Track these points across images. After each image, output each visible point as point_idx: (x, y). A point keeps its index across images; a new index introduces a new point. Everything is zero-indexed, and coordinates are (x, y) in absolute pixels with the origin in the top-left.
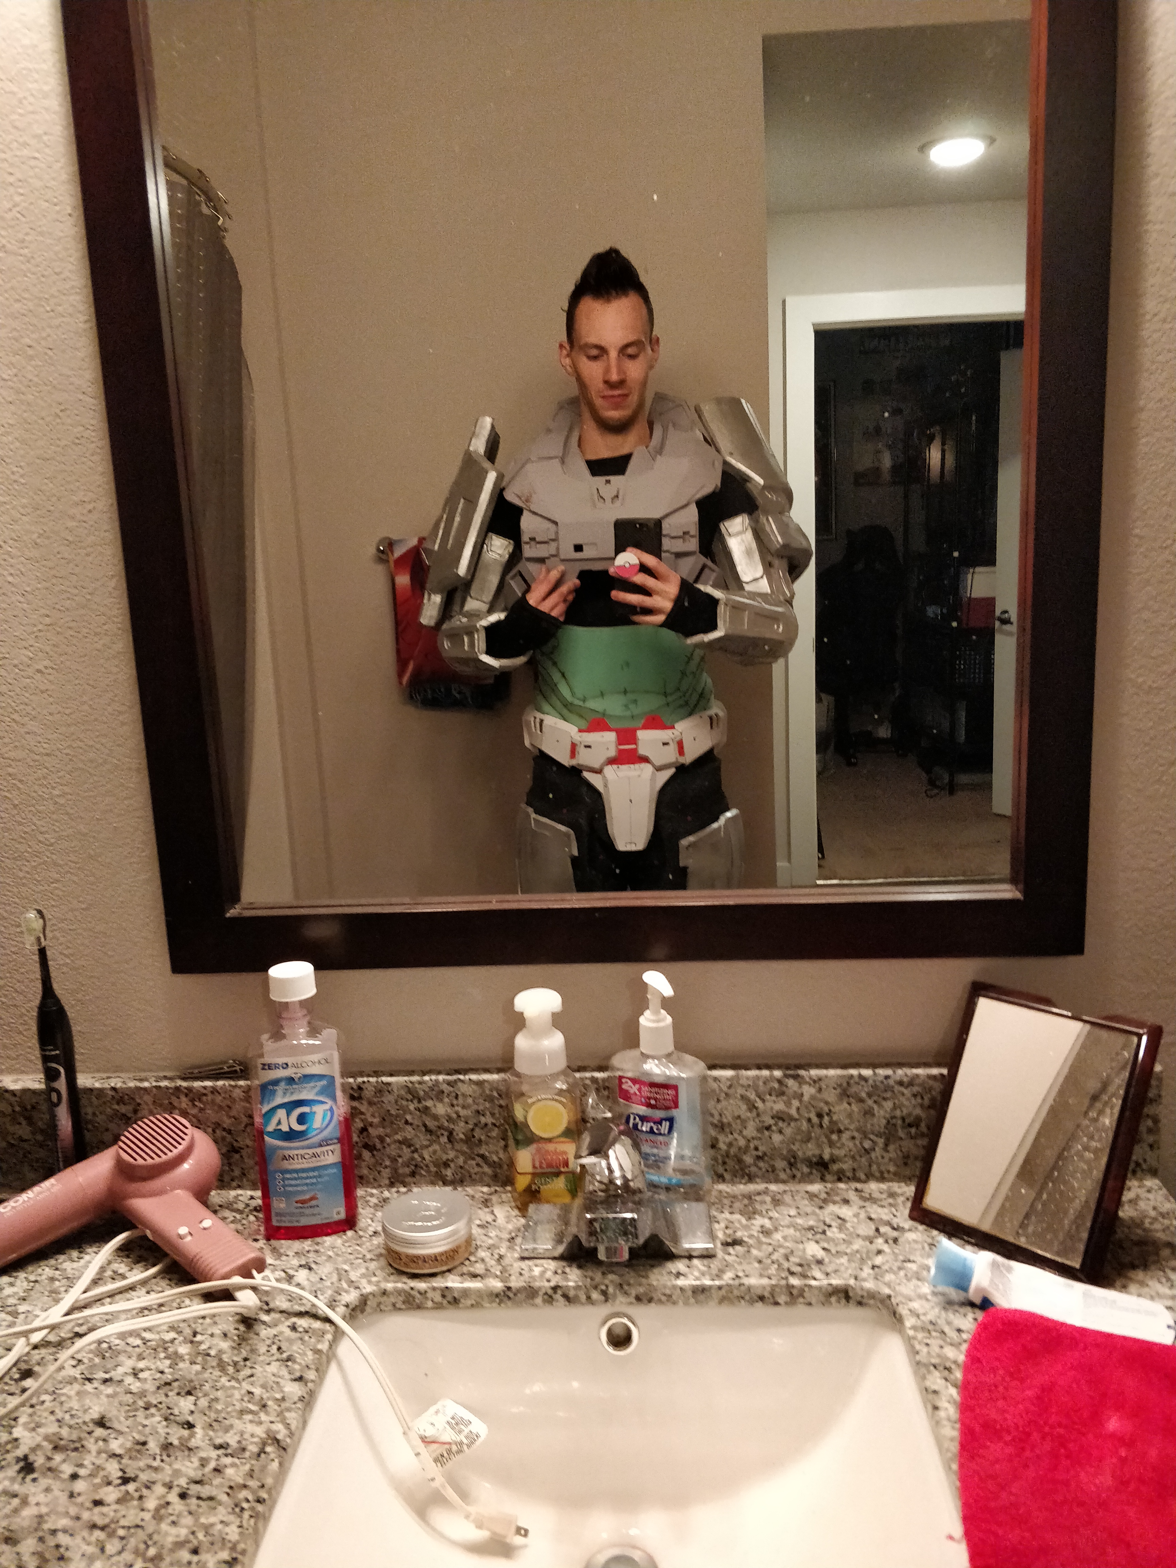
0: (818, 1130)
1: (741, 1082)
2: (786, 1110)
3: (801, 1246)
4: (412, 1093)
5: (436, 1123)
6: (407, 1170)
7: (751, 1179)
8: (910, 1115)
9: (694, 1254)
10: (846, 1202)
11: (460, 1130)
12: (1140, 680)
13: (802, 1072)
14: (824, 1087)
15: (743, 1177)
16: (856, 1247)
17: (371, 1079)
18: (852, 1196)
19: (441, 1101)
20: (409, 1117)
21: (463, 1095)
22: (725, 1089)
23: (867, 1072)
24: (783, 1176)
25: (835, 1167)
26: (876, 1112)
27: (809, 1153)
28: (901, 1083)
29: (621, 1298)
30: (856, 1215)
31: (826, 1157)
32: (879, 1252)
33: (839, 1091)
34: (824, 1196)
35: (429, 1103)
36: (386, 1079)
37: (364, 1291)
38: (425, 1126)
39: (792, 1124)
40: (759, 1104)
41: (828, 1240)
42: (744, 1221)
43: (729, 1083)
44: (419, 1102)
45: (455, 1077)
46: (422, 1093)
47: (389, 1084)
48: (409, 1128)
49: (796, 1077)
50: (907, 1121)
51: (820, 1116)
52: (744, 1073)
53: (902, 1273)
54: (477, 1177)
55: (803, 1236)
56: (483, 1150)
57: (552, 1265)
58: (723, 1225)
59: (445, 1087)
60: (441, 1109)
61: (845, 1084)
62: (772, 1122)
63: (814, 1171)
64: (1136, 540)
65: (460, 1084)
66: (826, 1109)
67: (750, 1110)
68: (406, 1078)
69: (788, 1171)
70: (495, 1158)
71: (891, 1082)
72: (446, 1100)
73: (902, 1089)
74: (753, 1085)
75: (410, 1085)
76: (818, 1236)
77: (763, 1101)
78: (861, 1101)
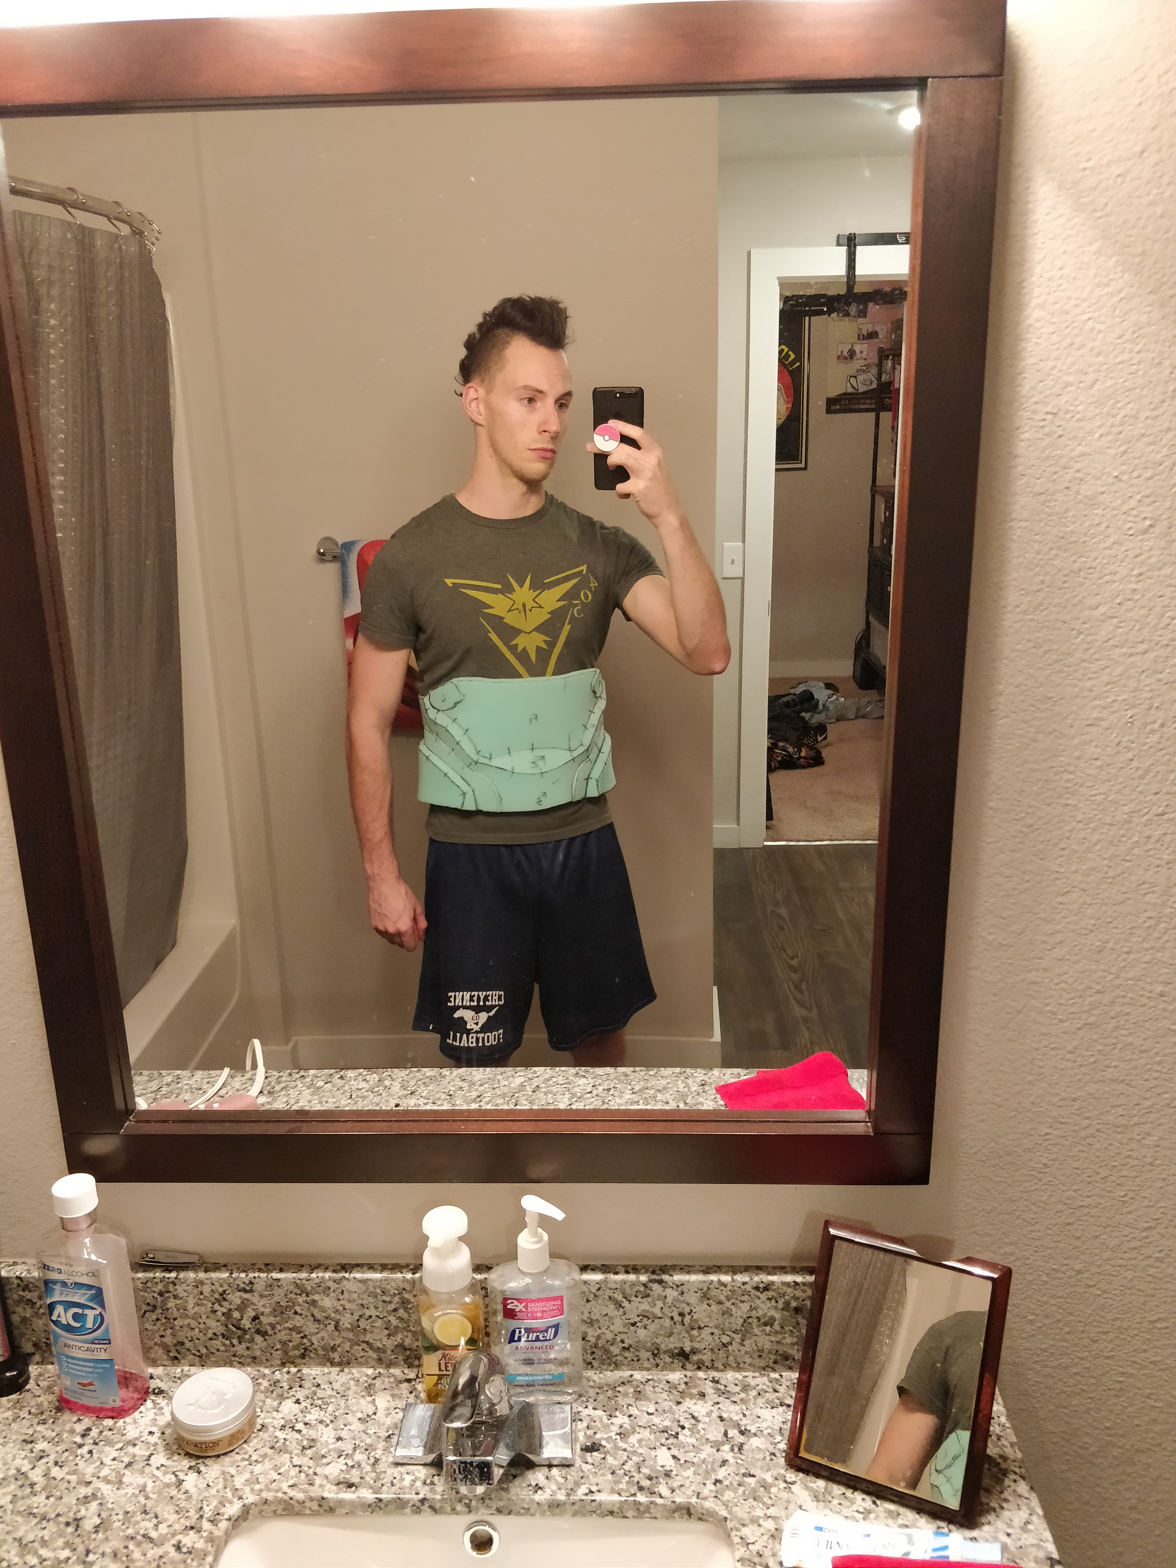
0: (679, 1327)
1: (609, 1286)
2: (651, 1310)
3: (653, 1453)
4: (300, 1288)
5: (324, 1314)
6: (297, 1353)
7: (617, 1366)
8: (765, 1315)
9: (555, 1463)
10: (703, 1395)
11: (346, 1321)
12: (990, 938)
13: (665, 1277)
14: (685, 1290)
15: (610, 1365)
16: (703, 1455)
17: (262, 1275)
18: (709, 1388)
19: (328, 1295)
20: (297, 1308)
21: (350, 1292)
22: (594, 1290)
23: (726, 1278)
24: (647, 1364)
25: (695, 1358)
26: (733, 1312)
27: (671, 1346)
28: (757, 1288)
29: (483, 1510)
31: (687, 1349)
33: (700, 1294)
34: (682, 1387)
35: (316, 1297)
36: (276, 1275)
37: (246, 1501)
38: (313, 1315)
39: (656, 1321)
40: (625, 1304)
41: (681, 1446)
42: (605, 1420)
43: (598, 1286)
44: (307, 1296)
45: (341, 1275)
46: (309, 1288)
47: (278, 1280)
48: (298, 1317)
49: (661, 1282)
50: (762, 1321)
51: (681, 1315)
52: (612, 1276)
53: (741, 1489)
54: (363, 1360)
56: (368, 1337)
57: (422, 1472)
58: (585, 1424)
59: (331, 1284)
60: (327, 1302)
61: (705, 1289)
62: (638, 1319)
63: (676, 1361)
64: (991, 812)
65: (345, 1282)
66: (687, 1310)
67: (617, 1309)
68: (294, 1275)
69: (652, 1360)
70: (380, 1346)
71: (748, 1288)
72: (332, 1294)
73: (758, 1294)
74: (621, 1287)
75: (298, 1282)
76: (672, 1440)
77: (630, 1301)
78: (720, 1303)
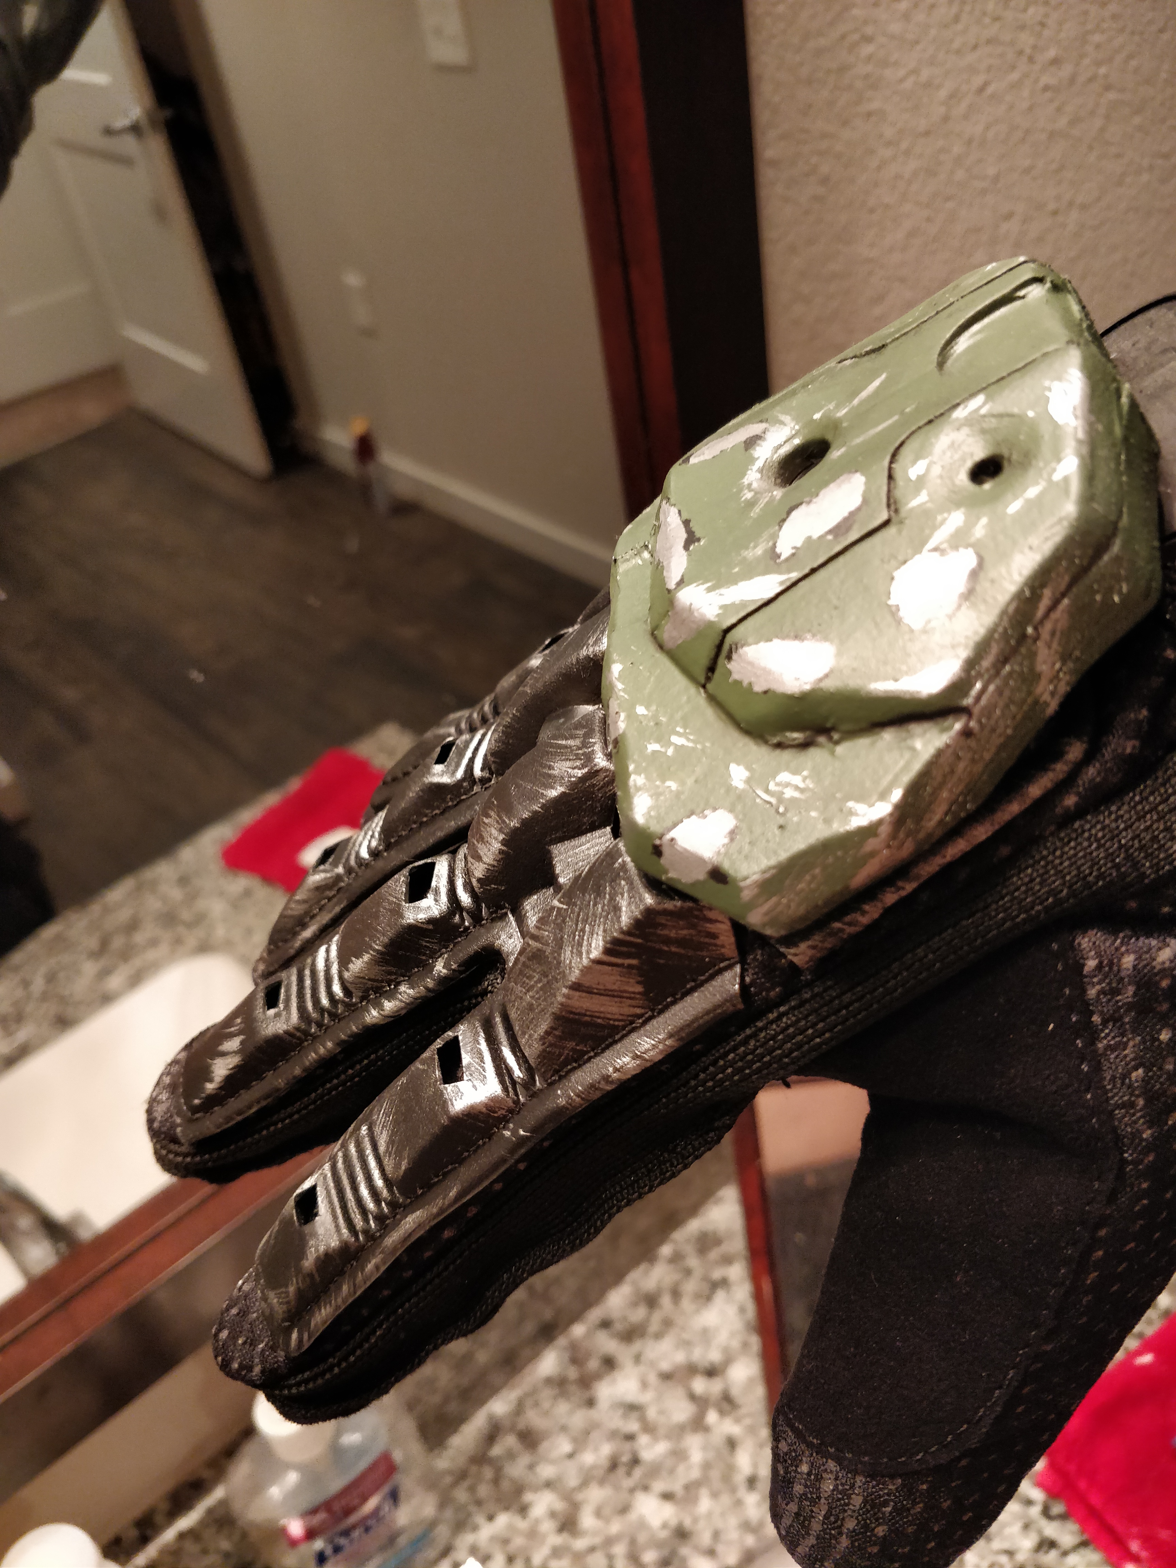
10: (609, 1363)
18: (607, 1344)
30: (644, 1385)
32: (732, 1444)
34: (573, 1373)
41: (655, 1470)
42: (522, 1524)
55: (617, 1488)
76: (638, 1473)
